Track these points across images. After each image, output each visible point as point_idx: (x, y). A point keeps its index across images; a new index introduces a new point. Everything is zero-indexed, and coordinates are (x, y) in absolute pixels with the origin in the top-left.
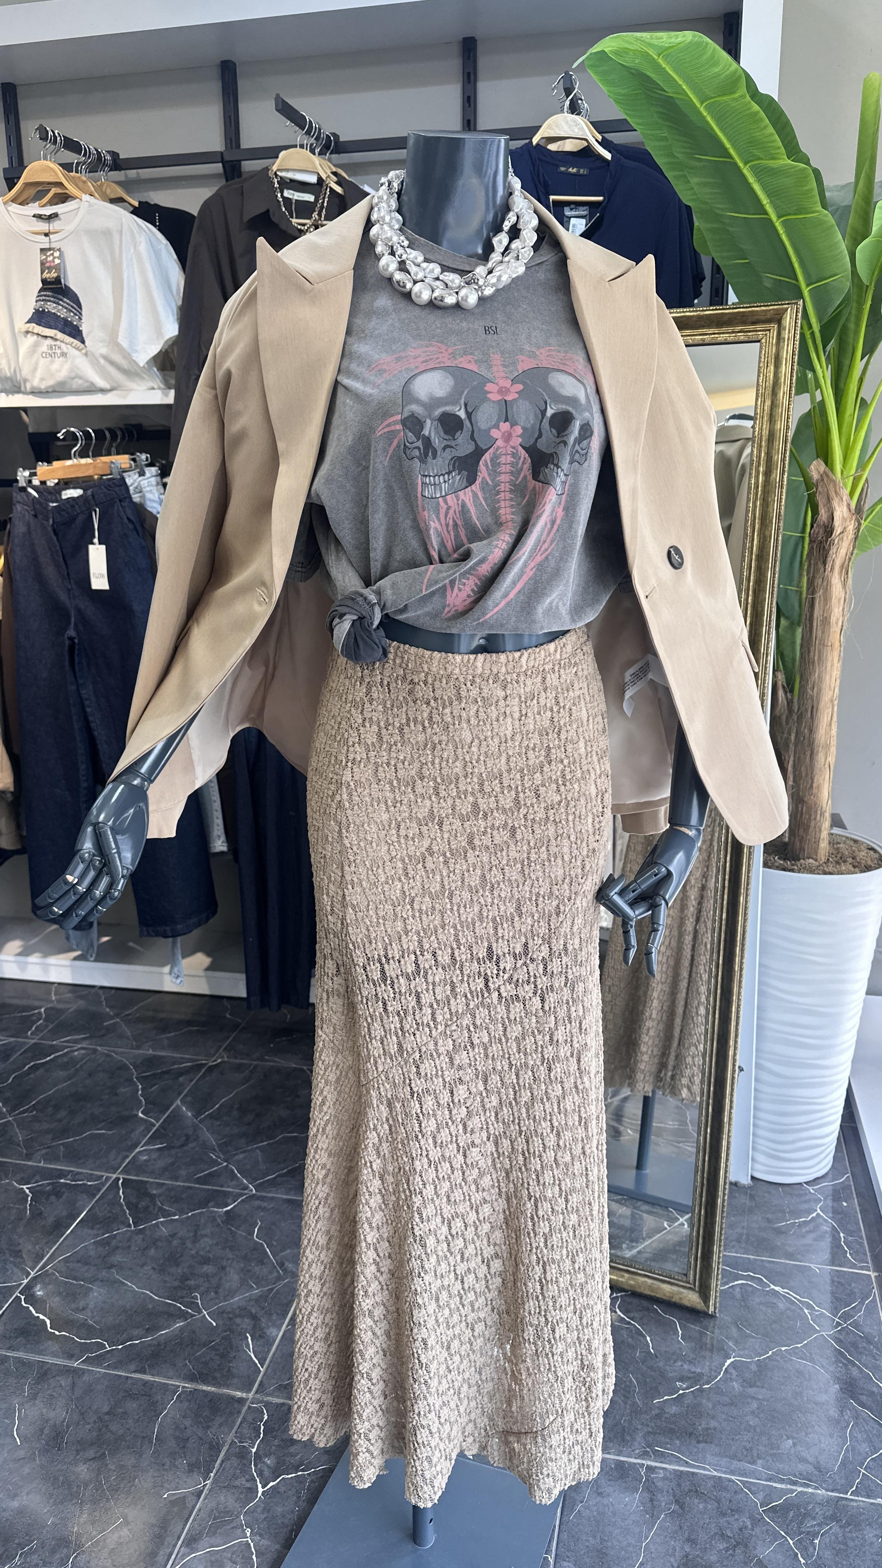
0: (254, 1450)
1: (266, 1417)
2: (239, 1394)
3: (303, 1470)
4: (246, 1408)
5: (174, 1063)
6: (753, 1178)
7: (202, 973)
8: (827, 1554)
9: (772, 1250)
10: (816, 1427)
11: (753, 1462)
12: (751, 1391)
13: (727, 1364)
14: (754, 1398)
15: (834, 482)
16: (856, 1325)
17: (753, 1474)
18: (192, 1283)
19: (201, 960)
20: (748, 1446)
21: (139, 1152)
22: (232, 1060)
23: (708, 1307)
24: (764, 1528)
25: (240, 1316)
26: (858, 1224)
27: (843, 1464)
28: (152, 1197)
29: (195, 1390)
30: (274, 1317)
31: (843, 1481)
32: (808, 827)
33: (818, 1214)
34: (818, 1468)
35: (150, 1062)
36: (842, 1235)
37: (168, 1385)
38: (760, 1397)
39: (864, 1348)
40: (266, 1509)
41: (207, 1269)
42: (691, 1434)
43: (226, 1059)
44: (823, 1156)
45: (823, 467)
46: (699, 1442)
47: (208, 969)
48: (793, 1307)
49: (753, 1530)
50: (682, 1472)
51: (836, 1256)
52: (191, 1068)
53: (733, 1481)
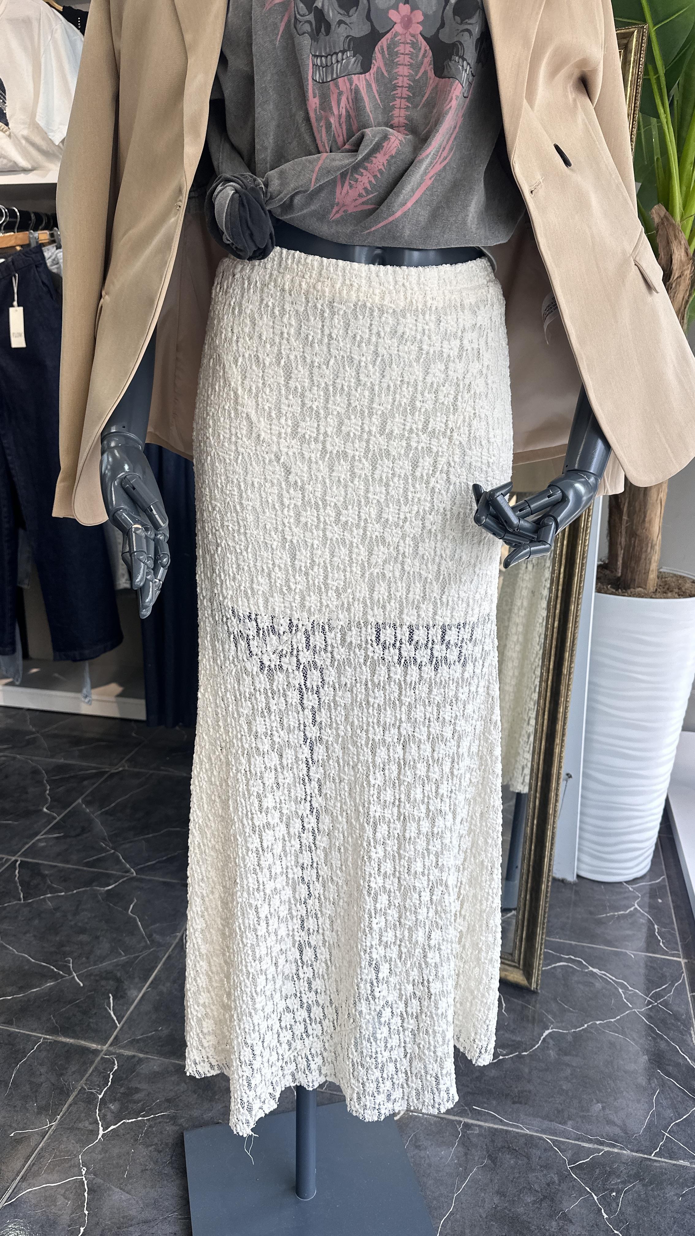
0: (100, 1097)
1: (116, 1067)
2: (94, 1046)
3: (144, 1116)
4: (99, 1058)
5: (81, 770)
6: (578, 876)
7: (113, 699)
8: (630, 1210)
9: (593, 938)
10: (625, 1093)
11: (565, 1123)
12: (567, 1059)
13: (545, 1035)
14: (568, 1065)
15: (673, 226)
16: (666, 1004)
17: (563, 1134)
18: (68, 949)
19: (115, 688)
20: (560, 1107)
21: (39, 840)
22: (132, 769)
23: (530, 984)
24: (571, 1184)
25: (106, 979)
26: (671, 917)
27: (649, 1127)
28: (44, 877)
29: (55, 1041)
30: (137, 980)
31: (648, 1143)
32: (639, 559)
33: (636, 909)
34: (624, 1130)
35: (61, 768)
36: (656, 927)
37: (31, 1036)
38: (574, 1064)
39: (673, 1024)
40: (105, 1150)
41: (83, 938)
42: (507, 1095)
43: (127, 768)
44: (641, 859)
45: (663, 211)
46: (514, 1103)
47: (120, 695)
48: (609, 987)
49: (560, 1185)
50: (496, 1129)
51: (651, 944)
52: (96, 774)
53: (544, 1140)
